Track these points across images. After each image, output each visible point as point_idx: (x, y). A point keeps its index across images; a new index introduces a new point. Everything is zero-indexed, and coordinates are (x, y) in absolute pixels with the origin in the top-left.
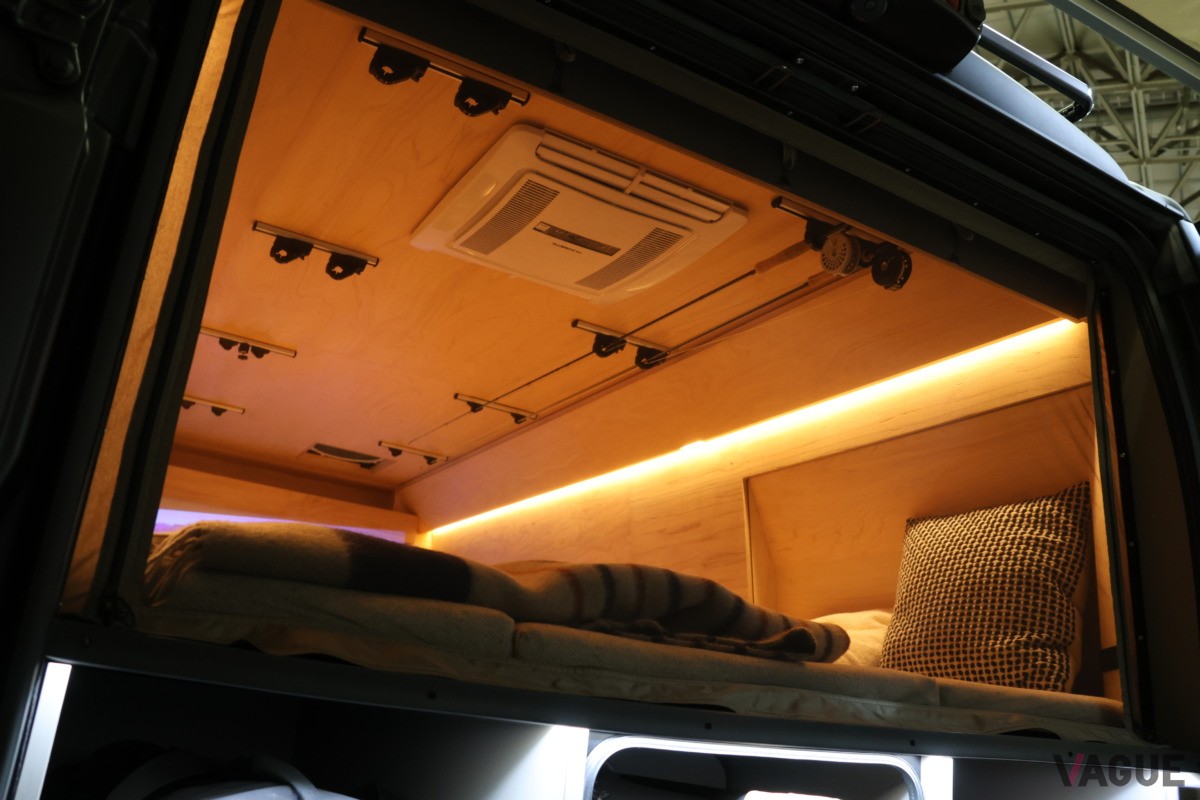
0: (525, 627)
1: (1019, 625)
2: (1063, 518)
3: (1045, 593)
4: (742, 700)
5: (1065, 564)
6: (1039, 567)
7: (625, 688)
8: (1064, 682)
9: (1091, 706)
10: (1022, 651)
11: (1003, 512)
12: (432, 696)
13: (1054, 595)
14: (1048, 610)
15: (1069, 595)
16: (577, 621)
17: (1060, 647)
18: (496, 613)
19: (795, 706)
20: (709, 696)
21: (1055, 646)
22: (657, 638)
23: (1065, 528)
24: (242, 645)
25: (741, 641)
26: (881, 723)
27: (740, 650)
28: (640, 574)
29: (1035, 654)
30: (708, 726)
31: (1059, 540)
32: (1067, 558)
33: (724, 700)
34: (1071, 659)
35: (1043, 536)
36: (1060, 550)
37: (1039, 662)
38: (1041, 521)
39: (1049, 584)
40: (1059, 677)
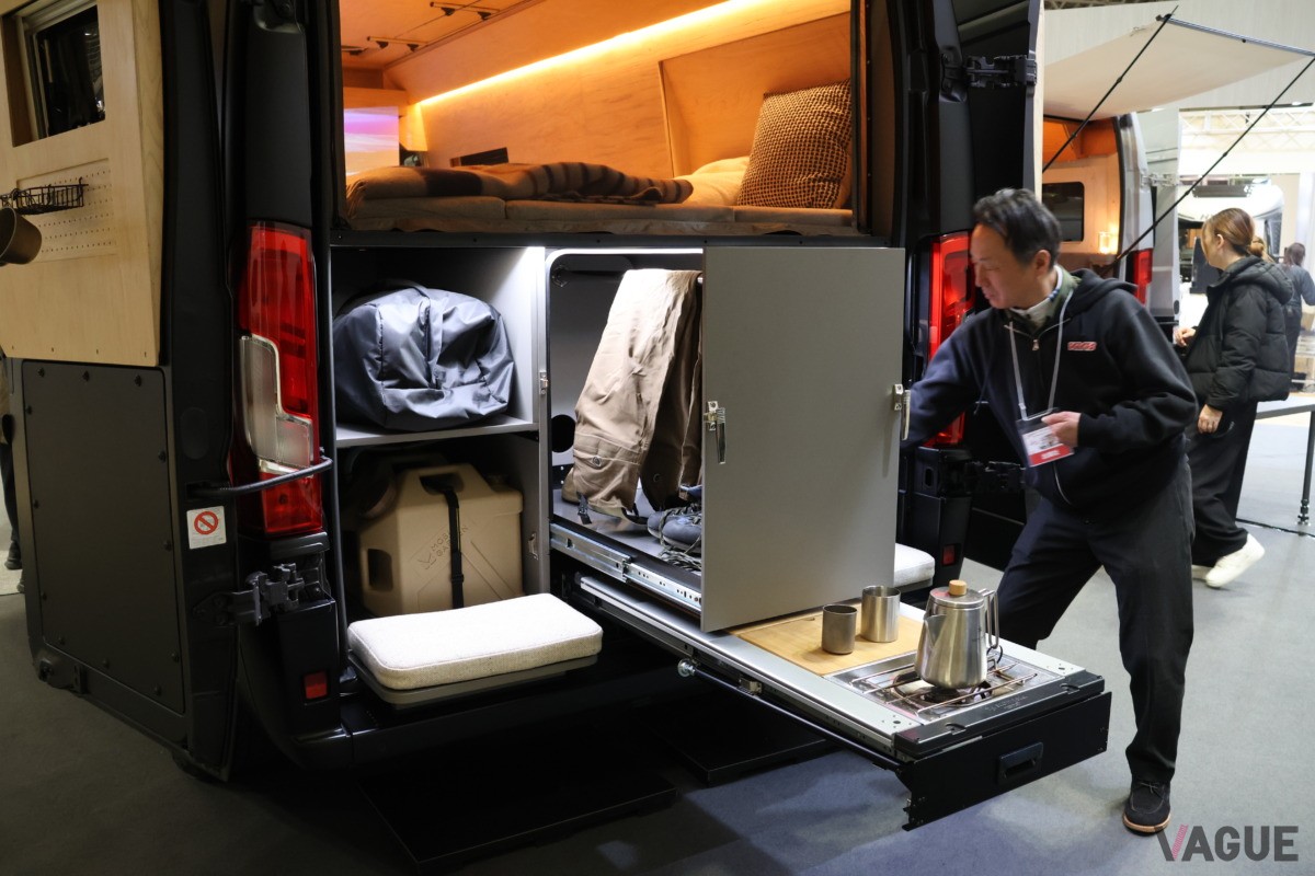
0: (510, 203)
1: (812, 168)
2: (844, 98)
3: (829, 148)
4: (616, 228)
5: (843, 128)
6: (826, 131)
7: (560, 227)
8: (833, 202)
9: (835, 216)
10: (811, 184)
11: (813, 92)
12: (475, 240)
13: (833, 149)
14: (829, 158)
15: (845, 148)
16: (536, 196)
17: (837, 180)
18: (495, 199)
19: (647, 228)
20: (601, 227)
21: (832, 180)
22: (576, 200)
23: (845, 105)
24: (395, 230)
25: (622, 197)
26: (695, 234)
27: (620, 202)
28: (566, 167)
29: (819, 186)
30: (599, 241)
31: (841, 113)
32: (845, 124)
33: (609, 228)
34: (841, 186)
35: (832, 110)
36: (841, 119)
37: (820, 191)
38: (832, 100)
39: (832, 142)
40: (830, 198)
